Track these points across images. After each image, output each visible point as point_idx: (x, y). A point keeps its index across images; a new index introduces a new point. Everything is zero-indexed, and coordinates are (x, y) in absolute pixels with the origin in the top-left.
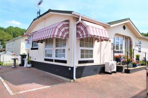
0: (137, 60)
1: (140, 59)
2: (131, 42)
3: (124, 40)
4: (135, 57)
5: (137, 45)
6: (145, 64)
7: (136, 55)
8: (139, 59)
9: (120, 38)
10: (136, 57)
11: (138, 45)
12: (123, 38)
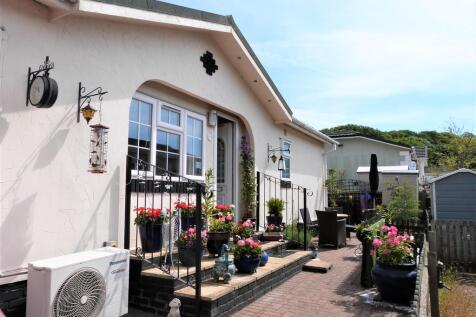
0: (272, 227)
1: (284, 221)
2: (246, 141)
3: (209, 126)
4: (264, 212)
5: (274, 158)
6: (302, 242)
7: (267, 200)
8: (281, 218)
9: (185, 114)
10: (267, 209)
11: (278, 155)
12: (204, 119)
